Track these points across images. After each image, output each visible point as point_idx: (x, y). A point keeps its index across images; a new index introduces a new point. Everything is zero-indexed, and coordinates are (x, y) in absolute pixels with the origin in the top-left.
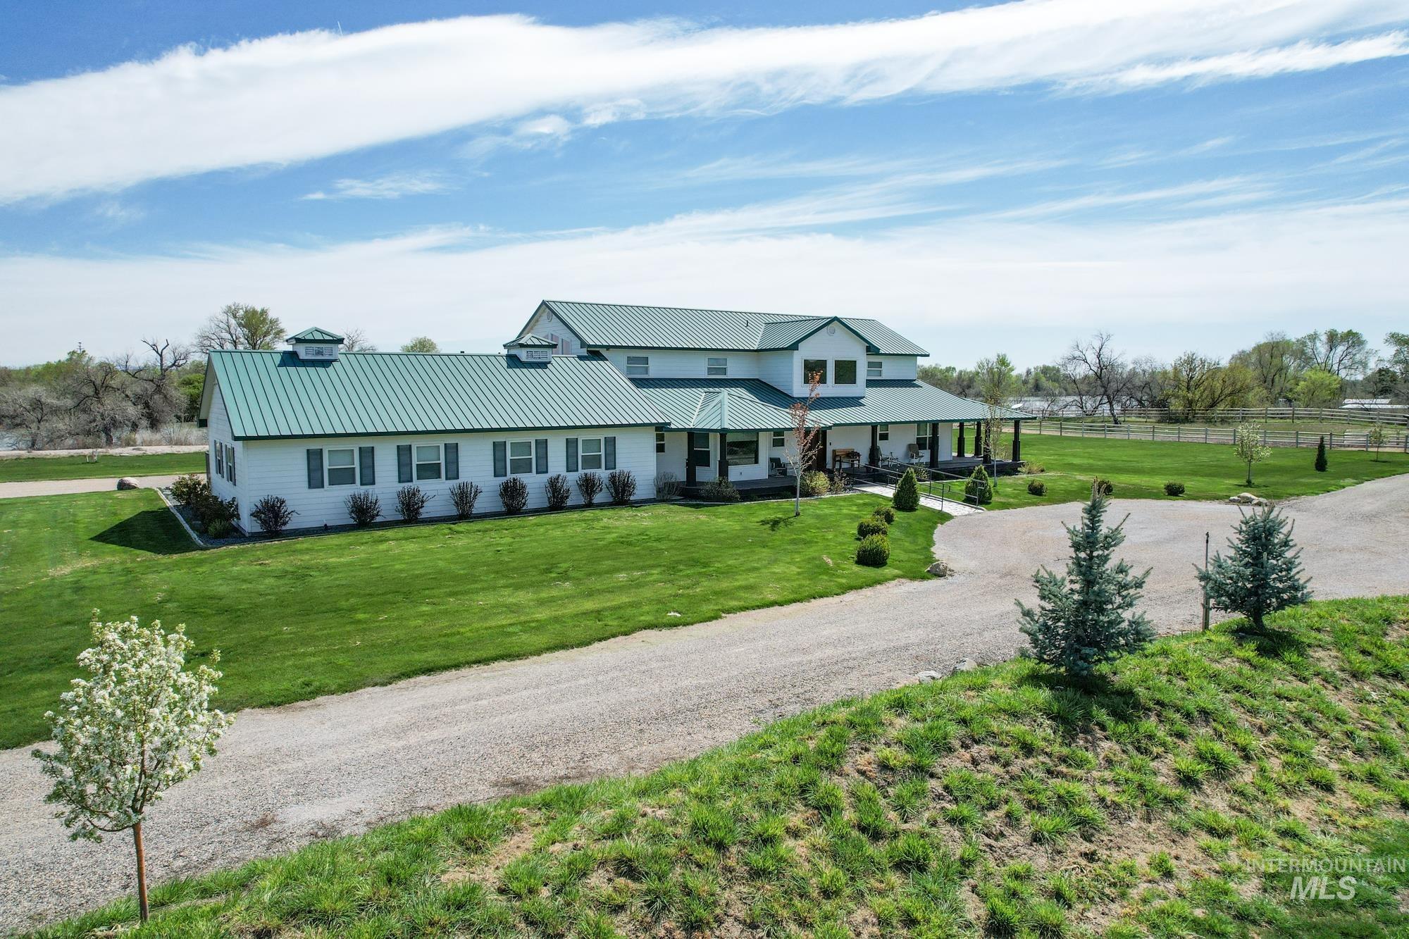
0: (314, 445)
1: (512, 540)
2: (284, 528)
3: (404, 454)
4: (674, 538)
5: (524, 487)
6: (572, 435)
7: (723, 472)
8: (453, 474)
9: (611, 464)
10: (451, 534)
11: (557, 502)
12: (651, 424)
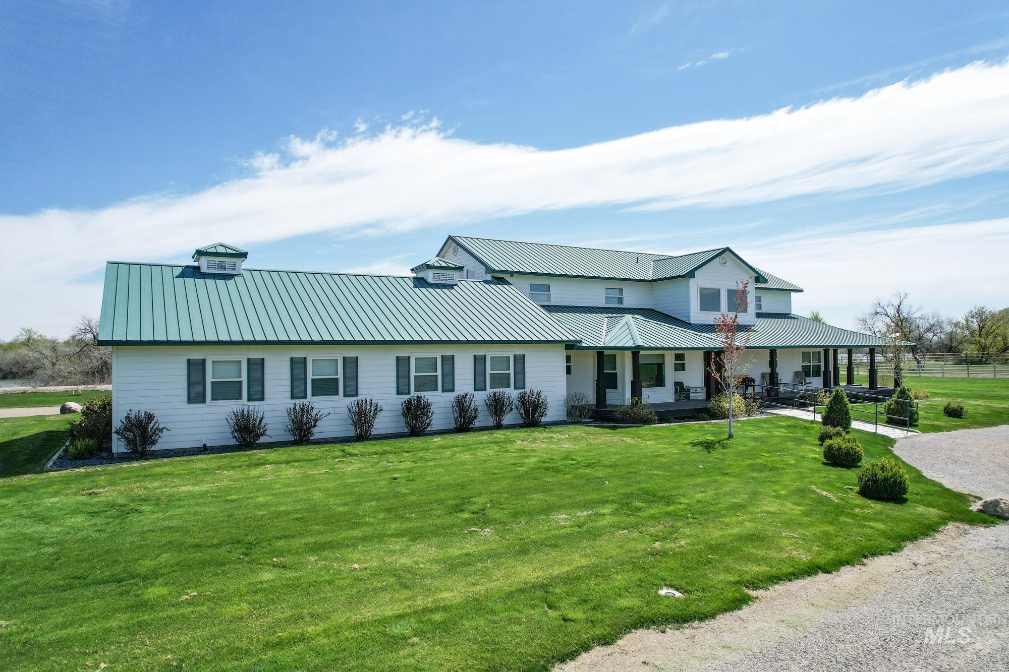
0: (196, 354)
1: (414, 465)
2: (154, 448)
3: (298, 366)
4: (607, 463)
5: (428, 405)
6: (480, 351)
7: (636, 391)
8: (352, 390)
9: (520, 383)
10: (343, 457)
11: (464, 422)
12: (562, 341)
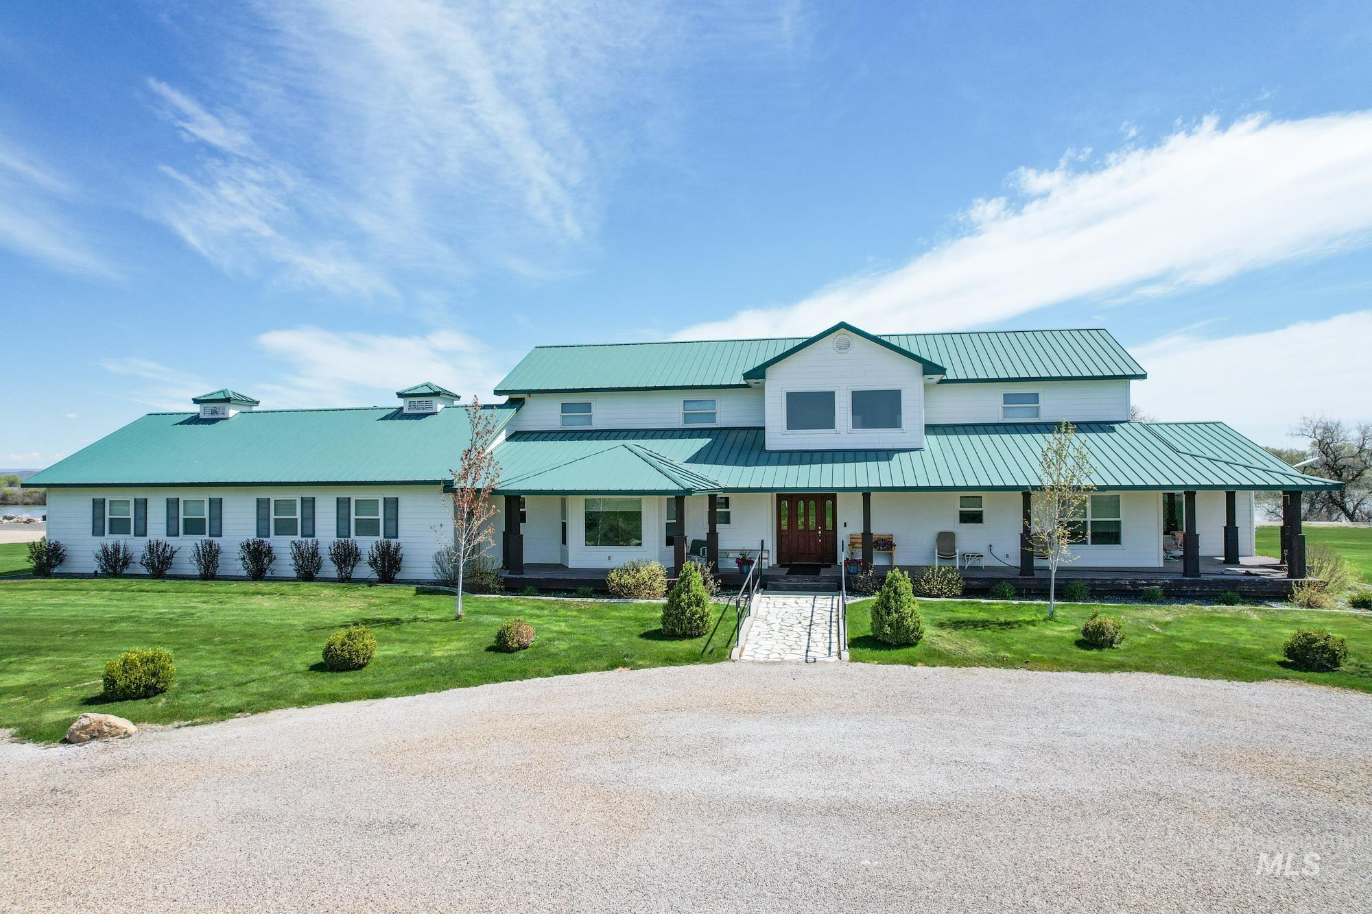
0: (98, 494)
3: (172, 507)
6: (344, 493)
9: (391, 532)
11: (308, 571)
